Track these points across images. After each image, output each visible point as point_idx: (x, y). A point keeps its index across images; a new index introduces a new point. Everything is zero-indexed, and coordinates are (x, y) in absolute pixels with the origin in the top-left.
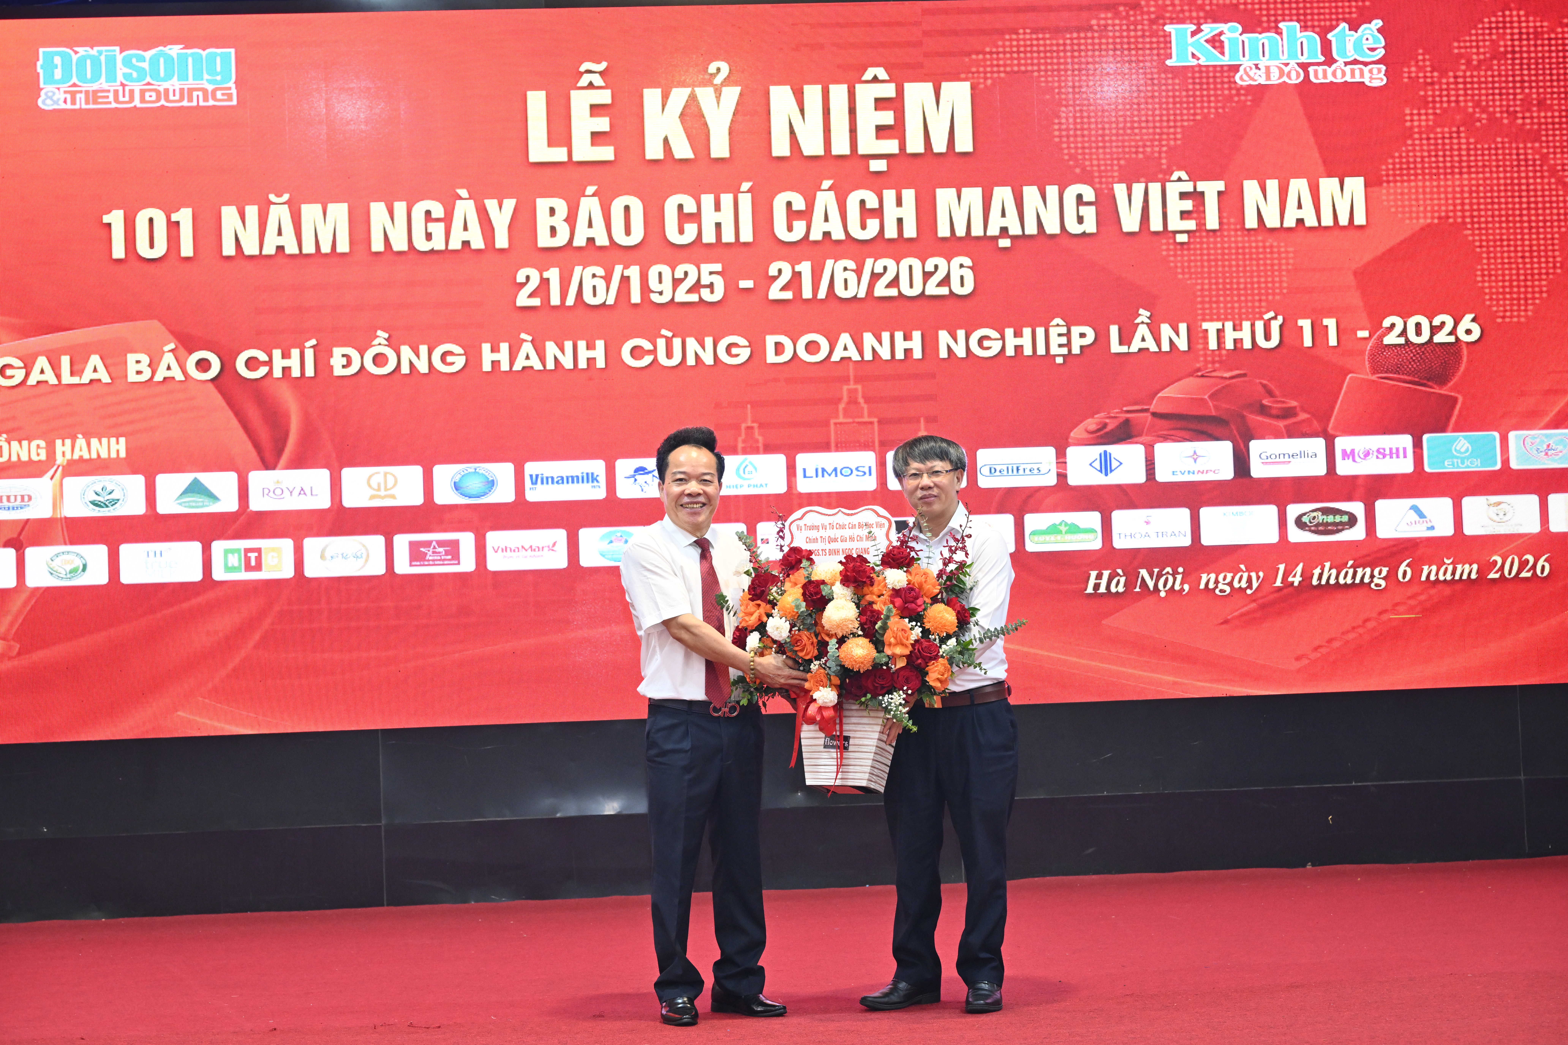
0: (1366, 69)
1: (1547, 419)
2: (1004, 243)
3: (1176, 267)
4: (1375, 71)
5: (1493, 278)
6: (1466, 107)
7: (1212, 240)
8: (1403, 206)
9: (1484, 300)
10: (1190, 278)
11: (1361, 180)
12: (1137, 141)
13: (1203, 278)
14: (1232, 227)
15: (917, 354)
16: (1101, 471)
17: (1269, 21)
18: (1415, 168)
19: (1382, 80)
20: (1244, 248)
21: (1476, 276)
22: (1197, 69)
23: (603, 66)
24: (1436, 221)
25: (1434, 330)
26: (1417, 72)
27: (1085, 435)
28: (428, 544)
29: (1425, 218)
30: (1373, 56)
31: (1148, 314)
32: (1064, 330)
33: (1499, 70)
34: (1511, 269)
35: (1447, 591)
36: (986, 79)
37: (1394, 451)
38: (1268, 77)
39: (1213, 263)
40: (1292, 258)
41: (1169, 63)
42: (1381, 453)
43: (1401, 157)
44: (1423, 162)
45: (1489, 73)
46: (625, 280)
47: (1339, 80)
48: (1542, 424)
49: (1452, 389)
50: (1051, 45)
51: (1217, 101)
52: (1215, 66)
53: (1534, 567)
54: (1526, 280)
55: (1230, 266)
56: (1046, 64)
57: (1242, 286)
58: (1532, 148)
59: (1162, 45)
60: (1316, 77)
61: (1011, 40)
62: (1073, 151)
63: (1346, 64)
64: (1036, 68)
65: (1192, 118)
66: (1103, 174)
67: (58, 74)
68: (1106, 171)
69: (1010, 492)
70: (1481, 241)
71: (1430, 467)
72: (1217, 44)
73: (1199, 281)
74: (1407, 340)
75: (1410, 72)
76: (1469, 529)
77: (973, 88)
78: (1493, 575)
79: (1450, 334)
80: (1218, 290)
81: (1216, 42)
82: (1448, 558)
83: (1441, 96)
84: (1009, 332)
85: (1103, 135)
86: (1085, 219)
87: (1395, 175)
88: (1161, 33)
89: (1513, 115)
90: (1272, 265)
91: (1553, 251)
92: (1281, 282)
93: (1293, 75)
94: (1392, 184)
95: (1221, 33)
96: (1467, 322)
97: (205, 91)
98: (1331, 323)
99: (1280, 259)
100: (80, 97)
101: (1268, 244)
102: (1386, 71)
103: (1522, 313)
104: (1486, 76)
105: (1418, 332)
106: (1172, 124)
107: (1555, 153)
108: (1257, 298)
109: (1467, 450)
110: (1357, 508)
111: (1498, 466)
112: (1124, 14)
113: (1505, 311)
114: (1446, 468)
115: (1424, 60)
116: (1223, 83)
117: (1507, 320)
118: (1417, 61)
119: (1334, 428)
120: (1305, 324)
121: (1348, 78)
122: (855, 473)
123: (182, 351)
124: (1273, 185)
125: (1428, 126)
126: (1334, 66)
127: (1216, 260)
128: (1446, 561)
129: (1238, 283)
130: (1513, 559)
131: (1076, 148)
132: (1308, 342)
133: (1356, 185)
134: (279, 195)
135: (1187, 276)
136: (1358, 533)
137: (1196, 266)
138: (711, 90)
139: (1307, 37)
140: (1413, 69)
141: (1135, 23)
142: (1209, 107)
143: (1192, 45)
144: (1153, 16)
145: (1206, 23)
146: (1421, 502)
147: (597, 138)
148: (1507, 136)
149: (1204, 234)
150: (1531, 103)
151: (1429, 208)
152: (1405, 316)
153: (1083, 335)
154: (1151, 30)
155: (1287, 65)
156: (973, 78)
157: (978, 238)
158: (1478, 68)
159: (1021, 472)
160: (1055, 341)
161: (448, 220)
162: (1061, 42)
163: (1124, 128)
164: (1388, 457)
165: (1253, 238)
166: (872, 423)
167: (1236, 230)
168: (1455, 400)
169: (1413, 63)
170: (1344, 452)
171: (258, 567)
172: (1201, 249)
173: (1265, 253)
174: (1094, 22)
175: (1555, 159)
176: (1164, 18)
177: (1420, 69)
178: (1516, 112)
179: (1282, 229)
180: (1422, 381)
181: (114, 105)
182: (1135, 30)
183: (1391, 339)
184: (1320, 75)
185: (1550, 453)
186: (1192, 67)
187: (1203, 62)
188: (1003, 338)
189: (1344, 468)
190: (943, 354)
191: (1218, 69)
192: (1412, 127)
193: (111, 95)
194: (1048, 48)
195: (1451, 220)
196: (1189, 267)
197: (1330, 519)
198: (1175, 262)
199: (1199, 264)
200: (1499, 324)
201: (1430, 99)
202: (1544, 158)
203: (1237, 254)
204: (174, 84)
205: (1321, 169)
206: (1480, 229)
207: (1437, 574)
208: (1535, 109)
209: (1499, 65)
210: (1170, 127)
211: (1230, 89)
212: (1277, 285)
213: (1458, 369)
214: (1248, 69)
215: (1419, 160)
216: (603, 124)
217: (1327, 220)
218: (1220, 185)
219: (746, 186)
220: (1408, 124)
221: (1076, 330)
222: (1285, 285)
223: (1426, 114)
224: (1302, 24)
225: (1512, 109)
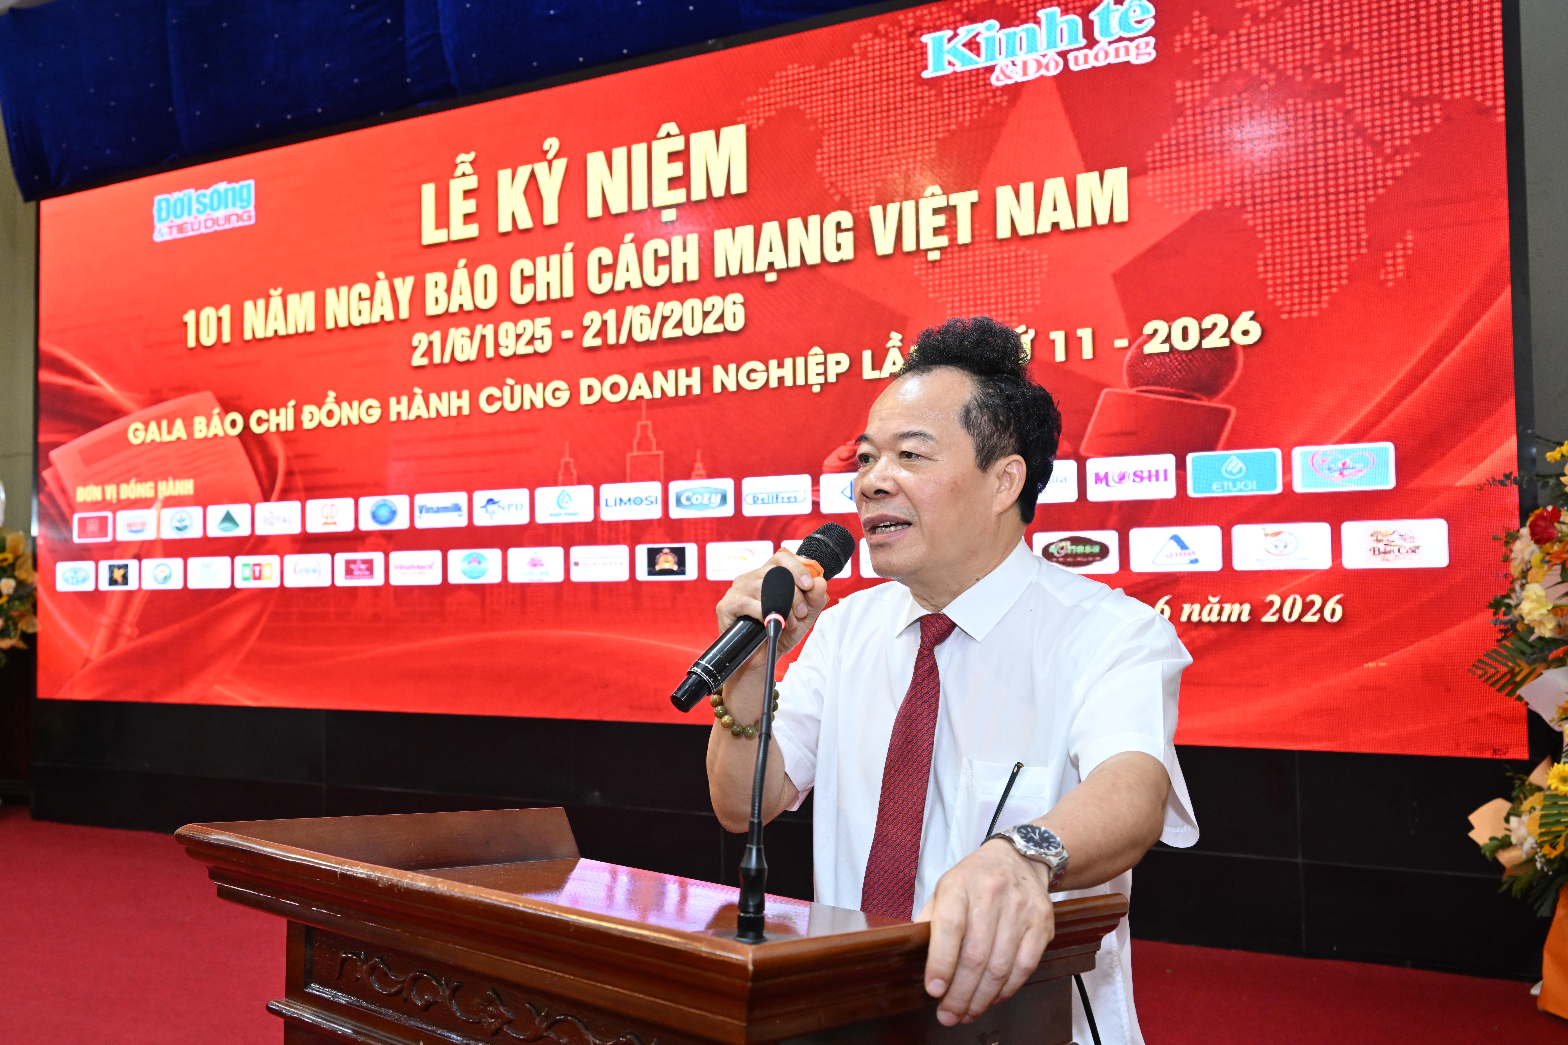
0: (1132, 45)
1: (1344, 432)
2: (771, 277)
3: (927, 286)
4: (1142, 46)
5: (1278, 267)
6: (1250, 69)
7: (963, 254)
8: (1171, 195)
9: (1267, 294)
10: (941, 297)
11: (1122, 172)
12: (892, 161)
13: (953, 296)
14: (984, 238)
15: (696, 390)
16: (851, 498)
17: (1027, 12)
18: (1187, 149)
19: (1150, 54)
20: (995, 259)
21: (1257, 266)
22: (953, 76)
23: (471, 156)
24: (1210, 207)
25: (1204, 333)
26: (1191, 39)
27: (839, 464)
28: (354, 562)
29: (1197, 205)
30: (1141, 29)
31: (900, 337)
32: (821, 359)
33: (1293, 18)
34: (1300, 254)
35: (1212, 634)
36: (758, 119)
37: (1153, 473)
38: (1025, 73)
39: (964, 279)
40: (1046, 266)
41: (926, 75)
42: (1138, 476)
43: (1169, 139)
44: (1195, 141)
45: (1280, 24)
46: (483, 338)
47: (1102, 63)
48: (1337, 437)
49: (1223, 401)
50: (816, 76)
51: (971, 107)
52: (970, 71)
53: (1321, 610)
54: (1320, 266)
55: (981, 280)
56: (811, 96)
57: (993, 301)
58: (1333, 106)
59: (919, 58)
60: (1076, 63)
61: (781, 77)
62: (833, 179)
63: (1110, 43)
64: (802, 101)
65: (946, 128)
66: (861, 198)
67: (164, 214)
68: (863, 195)
69: (771, 520)
70: (1264, 224)
71: (1195, 491)
72: (974, 46)
73: (950, 299)
74: (1172, 347)
75: (1183, 40)
76: (1240, 564)
77: (748, 130)
78: (1269, 618)
79: (1224, 336)
80: (968, 306)
81: (972, 45)
82: (1214, 596)
83: (1219, 61)
84: (773, 363)
85: (861, 160)
86: (843, 247)
87: (1162, 161)
88: (918, 45)
89: (1308, 70)
90: (1024, 275)
91: (1357, 227)
92: (1033, 293)
93: (1052, 65)
94: (1158, 171)
95: (978, 34)
96: (1245, 320)
97: (237, 215)
98: (1085, 334)
99: (1032, 268)
100: (175, 230)
101: (1020, 253)
102: (1156, 44)
103: (1315, 306)
104: (1275, 29)
105: (1185, 337)
106: (927, 138)
107: (1363, 107)
108: (1008, 312)
109: (1240, 470)
110: (1110, 538)
111: (1279, 489)
112: (883, 32)
113: (1293, 305)
114: (1214, 492)
115: (1200, 23)
116: (978, 87)
117: (1295, 315)
118: (1192, 25)
119: (1086, 450)
120: (1058, 337)
121: (1113, 60)
122: (645, 502)
123: (223, 414)
124: (1027, 189)
125: (1202, 99)
126: (1096, 48)
127: (967, 275)
128: (1211, 599)
129: (989, 298)
130: (1295, 600)
131: (836, 175)
132: (1060, 356)
133: (1118, 177)
134: (276, 289)
135: (938, 295)
136: (1110, 565)
137: (947, 284)
138: (545, 164)
139: (1066, 21)
140: (1187, 35)
141: (893, 39)
142: (964, 115)
143: (949, 52)
144: (911, 29)
145: (963, 25)
146: (1183, 532)
147: (468, 218)
148: (1300, 96)
149: (956, 249)
150: (1333, 52)
151: (1201, 193)
152: (1170, 320)
153: (838, 363)
154: (908, 43)
155: (1044, 56)
156: (748, 120)
157: (749, 275)
158: (1266, 21)
159: (780, 500)
160: (814, 369)
161: (371, 299)
162: (825, 71)
163: (881, 149)
164: (1146, 480)
165: (1005, 248)
166: (658, 456)
167: (988, 241)
168: (1227, 413)
169: (1187, 29)
170: (1097, 475)
171: (259, 578)
172: (953, 265)
173: (1017, 263)
174: (855, 45)
175: (1363, 114)
176: (921, 28)
177: (1194, 34)
178: (1314, 65)
179: (1036, 236)
180: (1189, 393)
181: (191, 233)
182: (894, 47)
183: (1154, 347)
184: (1081, 60)
185: (1346, 472)
186: (948, 75)
187: (959, 68)
188: (767, 370)
189: (1096, 493)
190: (717, 389)
191: (974, 73)
192: (1184, 103)
193: (189, 227)
194: (813, 80)
195: (1228, 204)
196: (940, 285)
197: (1080, 549)
198: (927, 281)
199: (950, 281)
200: (1285, 320)
201: (1206, 67)
202: (1348, 114)
203: (989, 267)
204: (221, 213)
205: (1080, 164)
206: (1263, 210)
207: (1200, 614)
208: (1338, 57)
209: (1293, 12)
210: (923, 142)
211: (985, 92)
212: (1029, 296)
213: (1231, 377)
214: (1004, 68)
215: (1191, 139)
216: (471, 206)
217: (1085, 221)
218: (973, 196)
219: (569, 246)
220: (1179, 100)
221: (832, 358)
222: (1037, 295)
223: (1202, 85)
224: (1063, 7)
225: (1307, 62)
